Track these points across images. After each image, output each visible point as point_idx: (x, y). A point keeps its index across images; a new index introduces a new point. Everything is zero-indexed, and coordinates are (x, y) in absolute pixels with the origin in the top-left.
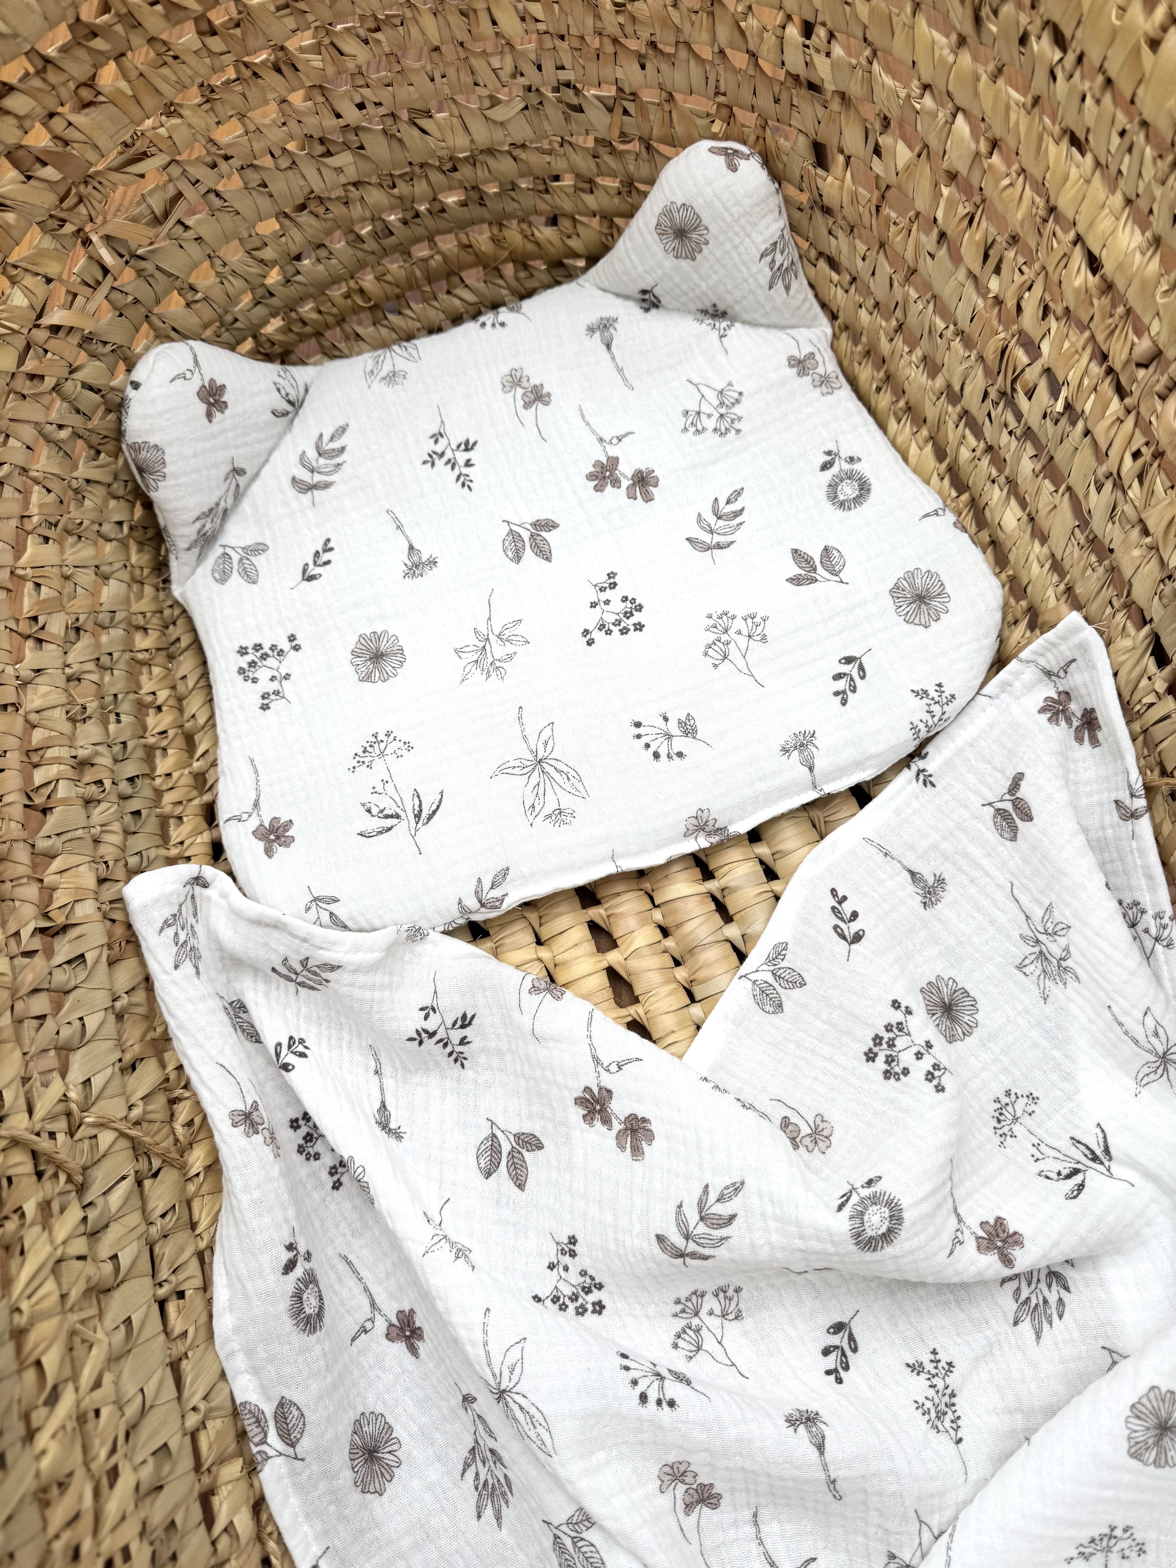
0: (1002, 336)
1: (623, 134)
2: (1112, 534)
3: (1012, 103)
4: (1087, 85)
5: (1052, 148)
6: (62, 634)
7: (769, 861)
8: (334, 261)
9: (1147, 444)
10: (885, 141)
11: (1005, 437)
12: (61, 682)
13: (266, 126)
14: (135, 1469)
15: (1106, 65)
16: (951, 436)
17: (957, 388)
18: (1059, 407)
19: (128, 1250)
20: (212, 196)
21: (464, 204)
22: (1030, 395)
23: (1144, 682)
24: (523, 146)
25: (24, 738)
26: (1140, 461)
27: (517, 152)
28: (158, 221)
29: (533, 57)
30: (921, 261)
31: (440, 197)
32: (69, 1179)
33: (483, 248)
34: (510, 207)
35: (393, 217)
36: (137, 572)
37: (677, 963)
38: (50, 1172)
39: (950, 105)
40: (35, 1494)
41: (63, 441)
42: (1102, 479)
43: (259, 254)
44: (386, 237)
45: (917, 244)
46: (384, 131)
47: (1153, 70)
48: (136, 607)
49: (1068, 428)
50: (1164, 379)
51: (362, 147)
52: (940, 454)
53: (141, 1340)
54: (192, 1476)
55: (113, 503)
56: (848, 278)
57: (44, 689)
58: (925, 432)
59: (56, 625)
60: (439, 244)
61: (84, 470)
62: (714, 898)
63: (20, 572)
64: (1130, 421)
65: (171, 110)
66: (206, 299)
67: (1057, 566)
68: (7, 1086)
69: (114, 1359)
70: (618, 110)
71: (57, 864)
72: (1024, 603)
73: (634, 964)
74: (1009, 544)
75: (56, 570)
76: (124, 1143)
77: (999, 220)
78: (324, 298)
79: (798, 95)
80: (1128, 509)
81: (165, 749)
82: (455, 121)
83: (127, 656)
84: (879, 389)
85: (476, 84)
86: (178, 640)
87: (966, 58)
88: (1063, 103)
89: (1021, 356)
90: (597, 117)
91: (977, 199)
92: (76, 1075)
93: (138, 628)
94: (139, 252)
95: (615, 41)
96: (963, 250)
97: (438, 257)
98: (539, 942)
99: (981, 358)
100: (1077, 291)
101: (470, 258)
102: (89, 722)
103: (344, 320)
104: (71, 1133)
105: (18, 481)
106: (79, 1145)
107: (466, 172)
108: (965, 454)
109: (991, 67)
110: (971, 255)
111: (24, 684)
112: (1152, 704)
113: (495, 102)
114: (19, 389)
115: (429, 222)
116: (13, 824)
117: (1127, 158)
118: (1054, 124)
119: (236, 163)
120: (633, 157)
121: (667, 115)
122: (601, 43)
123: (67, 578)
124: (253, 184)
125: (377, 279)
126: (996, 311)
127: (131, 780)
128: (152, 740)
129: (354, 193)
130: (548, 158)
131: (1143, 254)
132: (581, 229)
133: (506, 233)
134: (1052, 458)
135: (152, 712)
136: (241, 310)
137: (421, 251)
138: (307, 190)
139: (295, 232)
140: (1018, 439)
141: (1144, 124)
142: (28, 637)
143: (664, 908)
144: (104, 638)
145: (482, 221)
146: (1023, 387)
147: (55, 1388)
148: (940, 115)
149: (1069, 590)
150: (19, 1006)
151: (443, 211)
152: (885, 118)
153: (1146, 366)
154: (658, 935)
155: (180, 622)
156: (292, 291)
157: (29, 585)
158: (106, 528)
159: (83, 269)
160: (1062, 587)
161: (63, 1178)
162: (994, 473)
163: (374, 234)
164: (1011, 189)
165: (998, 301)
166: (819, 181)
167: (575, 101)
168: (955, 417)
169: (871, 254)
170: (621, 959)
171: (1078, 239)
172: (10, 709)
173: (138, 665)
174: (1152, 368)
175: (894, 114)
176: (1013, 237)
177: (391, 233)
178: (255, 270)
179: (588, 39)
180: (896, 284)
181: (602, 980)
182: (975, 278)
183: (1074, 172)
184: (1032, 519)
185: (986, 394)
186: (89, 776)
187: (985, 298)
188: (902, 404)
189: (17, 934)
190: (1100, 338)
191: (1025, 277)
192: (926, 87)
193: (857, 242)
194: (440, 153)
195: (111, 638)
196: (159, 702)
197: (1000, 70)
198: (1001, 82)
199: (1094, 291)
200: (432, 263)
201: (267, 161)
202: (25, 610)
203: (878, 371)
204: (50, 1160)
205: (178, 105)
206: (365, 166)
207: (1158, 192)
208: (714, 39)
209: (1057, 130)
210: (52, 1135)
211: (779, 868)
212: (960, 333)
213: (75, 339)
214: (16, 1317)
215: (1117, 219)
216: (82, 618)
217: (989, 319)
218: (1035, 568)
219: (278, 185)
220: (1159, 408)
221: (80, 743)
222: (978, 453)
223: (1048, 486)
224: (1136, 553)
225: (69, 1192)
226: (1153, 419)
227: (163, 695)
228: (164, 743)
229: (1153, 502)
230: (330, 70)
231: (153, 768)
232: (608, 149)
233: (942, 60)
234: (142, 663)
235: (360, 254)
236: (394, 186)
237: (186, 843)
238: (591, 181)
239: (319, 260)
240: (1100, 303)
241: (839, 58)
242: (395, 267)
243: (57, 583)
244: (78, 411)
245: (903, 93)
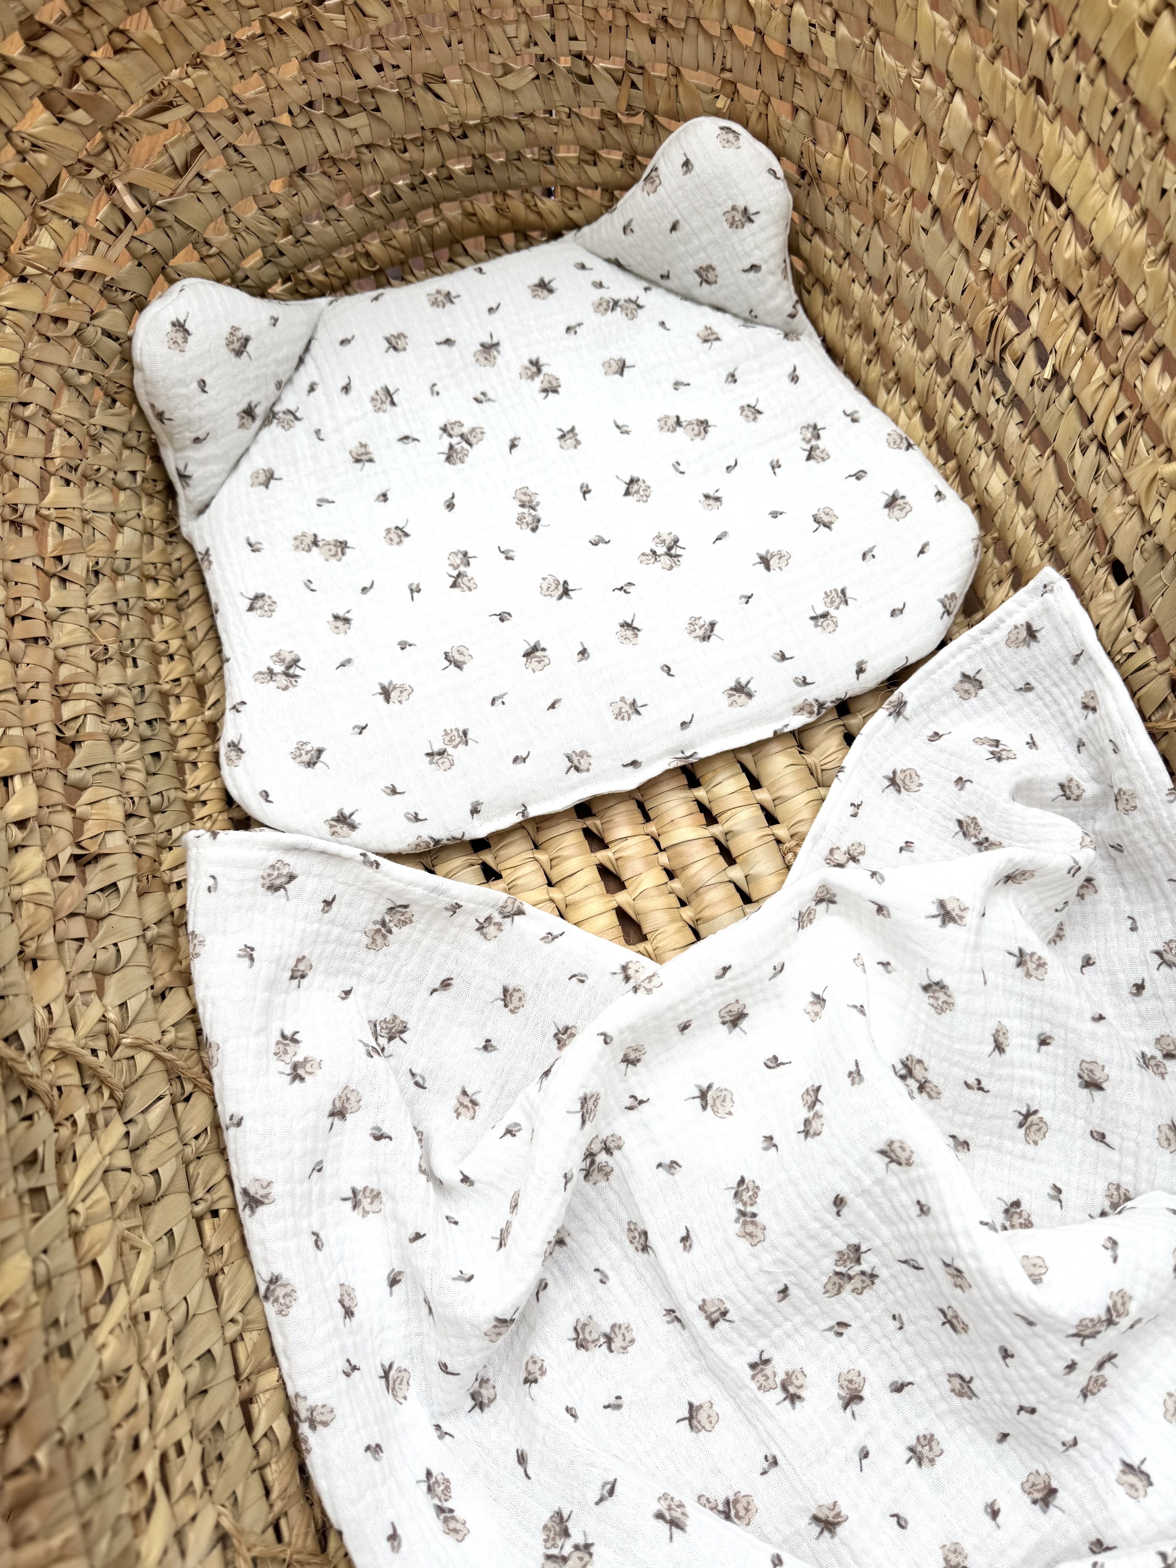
0: (992, 307)
1: (630, 107)
2: (1097, 493)
3: (1009, 84)
4: (1082, 66)
5: (1046, 126)
6: (84, 575)
7: (770, 806)
8: (343, 224)
9: (1131, 407)
10: (884, 119)
11: (992, 405)
12: (85, 623)
13: (288, 83)
14: (183, 1372)
15: (1101, 46)
16: (939, 405)
17: (947, 358)
18: (1047, 373)
19: (168, 1166)
20: (231, 151)
21: (471, 172)
22: (1018, 363)
23: (1125, 633)
24: (532, 116)
25: (54, 673)
26: (1124, 424)
27: (525, 122)
28: (178, 172)
29: (548, 26)
30: (915, 237)
31: (449, 163)
32: (112, 1096)
33: (487, 217)
34: (516, 177)
35: (401, 183)
36: (149, 523)
37: (683, 904)
38: (94, 1086)
39: (949, 85)
40: (98, 1383)
41: (83, 386)
42: (1087, 442)
43: (275, 212)
44: (394, 201)
45: (912, 219)
46: (399, 94)
47: (1145, 53)
48: (148, 557)
49: (1055, 395)
50: (1149, 345)
51: (377, 109)
52: (928, 423)
53: (183, 1252)
54: (233, 1383)
55: (126, 453)
56: (842, 253)
57: (69, 627)
58: (914, 402)
59: (79, 567)
60: (445, 212)
61: (101, 417)
62: (718, 842)
63: (44, 512)
64: (1115, 385)
65: (198, 62)
66: (220, 254)
67: (1042, 527)
68: (55, 1000)
69: (158, 1270)
70: (626, 83)
71: (87, 796)
72: (1008, 564)
73: (641, 904)
74: (995, 506)
75: (77, 512)
76: (158, 1066)
77: (992, 196)
78: (331, 260)
79: (801, 74)
80: (1112, 469)
81: (178, 697)
82: (468, 87)
83: (141, 603)
84: (869, 361)
85: (491, 52)
86: (186, 592)
87: (965, 40)
88: (1058, 82)
89: (1011, 327)
90: (606, 89)
91: (972, 176)
92: (112, 997)
93: (149, 578)
94: (159, 203)
95: (628, 14)
96: (956, 225)
97: (443, 225)
98: (550, 884)
99: (971, 329)
100: (1067, 263)
101: (473, 226)
102: (110, 663)
103: (348, 283)
104: (110, 1052)
105: (42, 423)
106: (118, 1065)
107: (475, 140)
108: (953, 422)
109: (990, 48)
110: (963, 230)
111: (51, 620)
112: (1132, 654)
113: (507, 70)
114: (43, 331)
115: (437, 189)
116: (47, 753)
117: (1118, 136)
118: (1048, 103)
119: (256, 118)
120: (638, 130)
121: (673, 89)
122: (614, 15)
123: (85, 522)
124: (271, 141)
125: (383, 243)
126: (986, 284)
127: (149, 722)
128: (166, 687)
129: (367, 156)
130: (555, 129)
131: (1132, 226)
132: (582, 202)
133: (509, 202)
134: (1038, 424)
135: (164, 660)
136: (251, 268)
137: (427, 218)
138: (321, 150)
139: (307, 192)
140: (1005, 407)
141: (1136, 103)
142: (53, 575)
143: (670, 852)
144: (120, 584)
145: (487, 190)
146: (1011, 356)
147: (109, 1288)
148: (939, 94)
149: (1053, 549)
150: (60, 926)
151: (450, 178)
152: (885, 97)
153: (1132, 333)
154: (664, 877)
155: (188, 575)
156: (301, 252)
157: (53, 526)
158: (122, 477)
159: (106, 216)
160: (1046, 546)
161: (106, 1093)
162: (981, 440)
163: (383, 198)
164: (1005, 167)
165: (989, 274)
166: (818, 157)
167: (584, 72)
168: (944, 387)
169: (866, 230)
170: (630, 900)
171: (1069, 213)
172: (41, 642)
173: (150, 614)
174: (1137, 335)
175: (894, 92)
176: (1006, 213)
177: (399, 198)
178: (268, 228)
179: (602, 12)
180: (889, 258)
181: (612, 919)
182: (967, 252)
183: (1067, 150)
184: (1017, 483)
185: (975, 365)
186: (113, 714)
187: (976, 273)
188: (892, 375)
189: (55, 858)
190: (1088, 307)
191: (1016, 251)
192: (926, 67)
193: (853, 218)
194: (451, 119)
195: (127, 584)
196: (171, 651)
197: (998, 52)
198: (998, 63)
199: (1084, 263)
200: (437, 230)
201: (285, 119)
202: (50, 549)
203: (869, 343)
204: (96, 1075)
205: (206, 57)
206: (379, 129)
207: (1147, 167)
208: (723, 16)
209: (1051, 109)
210: (94, 1052)
211: (779, 814)
212: (950, 305)
213: (97, 285)
214: (73, 1217)
215: (1107, 193)
216: (101, 561)
217: (979, 292)
218: (1020, 530)
219: (294, 144)
220: (1144, 372)
221: (103, 682)
222: (966, 421)
223: (1034, 451)
224: (1119, 510)
225: (111, 1108)
226: (1138, 383)
227: (175, 644)
228: (177, 691)
229: (1136, 461)
230: (353, 30)
231: (168, 713)
232: (613, 122)
233: (943, 41)
234: (153, 612)
235: (368, 217)
236: (405, 151)
237: (203, 787)
238: (594, 154)
239: (328, 222)
240: (1088, 274)
241: (844, 38)
242: (401, 232)
243: (78, 525)
244: (97, 358)
245: (903, 73)
